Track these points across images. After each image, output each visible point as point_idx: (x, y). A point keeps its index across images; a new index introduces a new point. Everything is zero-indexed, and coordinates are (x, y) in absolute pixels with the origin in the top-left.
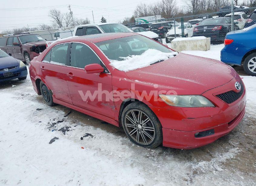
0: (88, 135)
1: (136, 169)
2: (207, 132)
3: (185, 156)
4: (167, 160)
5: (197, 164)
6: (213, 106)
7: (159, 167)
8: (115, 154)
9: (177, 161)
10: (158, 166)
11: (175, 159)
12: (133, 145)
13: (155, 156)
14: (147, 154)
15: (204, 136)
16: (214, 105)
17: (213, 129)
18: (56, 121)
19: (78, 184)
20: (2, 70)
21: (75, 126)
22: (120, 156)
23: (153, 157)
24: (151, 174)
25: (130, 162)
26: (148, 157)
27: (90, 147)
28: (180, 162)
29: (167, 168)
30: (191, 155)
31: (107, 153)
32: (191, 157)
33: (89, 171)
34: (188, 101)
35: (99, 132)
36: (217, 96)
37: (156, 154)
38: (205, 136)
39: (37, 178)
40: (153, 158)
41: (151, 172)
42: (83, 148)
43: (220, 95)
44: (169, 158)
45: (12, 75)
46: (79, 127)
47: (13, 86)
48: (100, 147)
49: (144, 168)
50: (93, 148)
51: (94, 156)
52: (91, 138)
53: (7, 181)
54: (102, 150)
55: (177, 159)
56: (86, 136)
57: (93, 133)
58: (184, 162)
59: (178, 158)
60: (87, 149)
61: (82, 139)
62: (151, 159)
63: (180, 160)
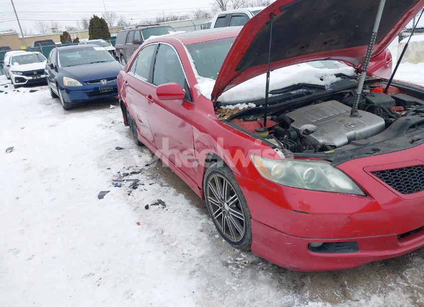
0: (160, 202)
1: (194, 283)
2: (338, 246)
3: (294, 281)
4: (258, 280)
5: (305, 303)
6: (362, 193)
7: (234, 290)
8: (180, 247)
9: (273, 287)
10: (234, 288)
11: (271, 282)
12: (217, 236)
13: (241, 267)
14: (230, 259)
15: (331, 253)
16: (365, 193)
17: (355, 241)
18: (129, 172)
19: (98, 283)
20: (99, 82)
21: (150, 184)
22: (185, 251)
23: (237, 267)
24: (213, 298)
25: (193, 266)
26: (227, 265)
27: (149, 225)
28: (278, 291)
29: (248, 296)
30: (305, 281)
31: (169, 242)
32: (303, 285)
33: (125, 266)
34: (302, 176)
35: (177, 202)
36: (373, 173)
37: (245, 263)
38: (334, 251)
39: (54, 258)
40: (234, 269)
41: (215, 294)
42: (138, 224)
43: (382, 172)
44: (262, 276)
45: (111, 90)
46: (156, 186)
47: (112, 106)
48: (165, 228)
49: (208, 284)
50: (153, 227)
51: (147, 241)
52: (161, 209)
53: (19, 251)
54: (165, 234)
55: (276, 283)
56: (156, 204)
57: (169, 202)
58: (286, 292)
59: (280, 281)
60: (143, 228)
61: (147, 207)
62: (231, 269)
63: (281, 286)
